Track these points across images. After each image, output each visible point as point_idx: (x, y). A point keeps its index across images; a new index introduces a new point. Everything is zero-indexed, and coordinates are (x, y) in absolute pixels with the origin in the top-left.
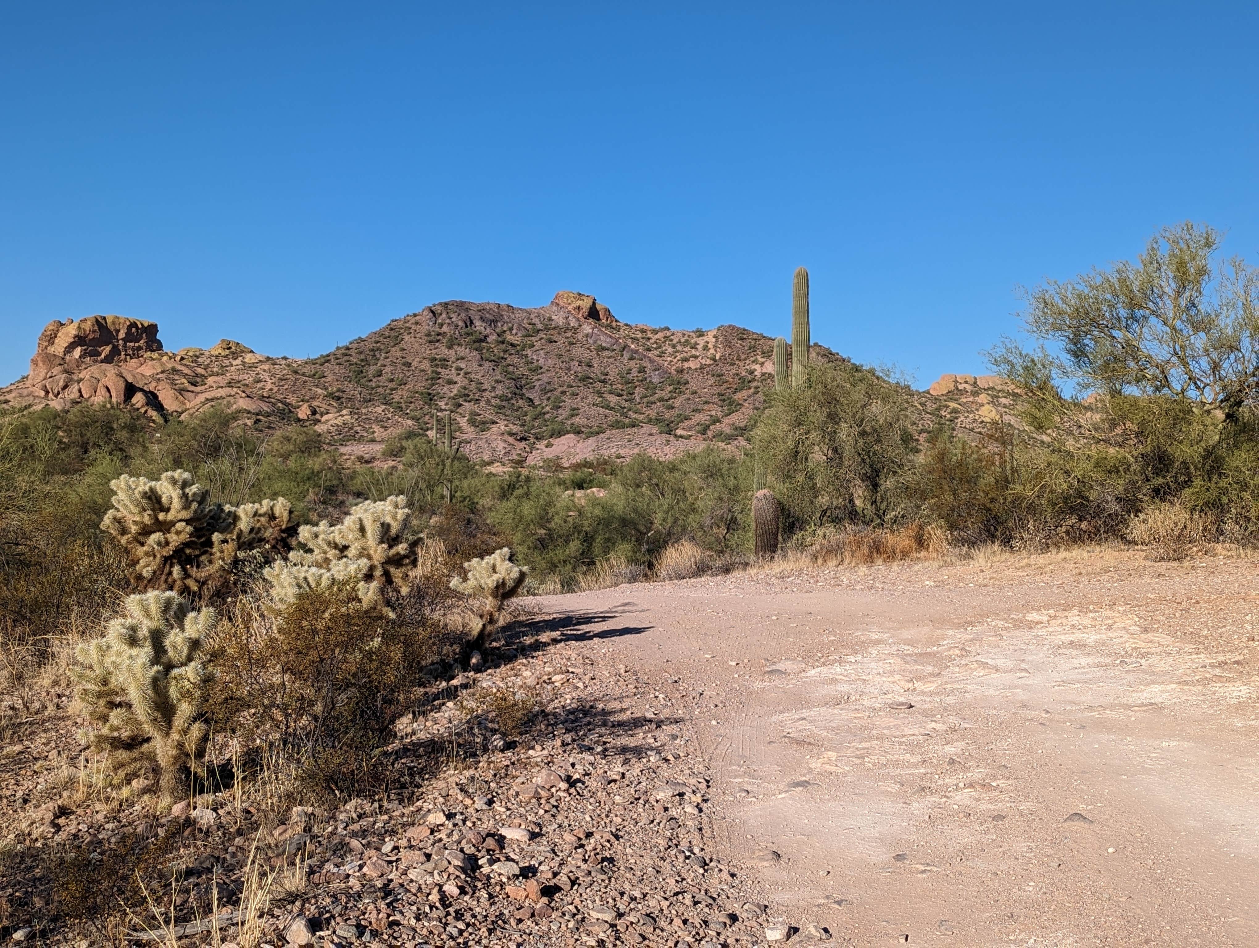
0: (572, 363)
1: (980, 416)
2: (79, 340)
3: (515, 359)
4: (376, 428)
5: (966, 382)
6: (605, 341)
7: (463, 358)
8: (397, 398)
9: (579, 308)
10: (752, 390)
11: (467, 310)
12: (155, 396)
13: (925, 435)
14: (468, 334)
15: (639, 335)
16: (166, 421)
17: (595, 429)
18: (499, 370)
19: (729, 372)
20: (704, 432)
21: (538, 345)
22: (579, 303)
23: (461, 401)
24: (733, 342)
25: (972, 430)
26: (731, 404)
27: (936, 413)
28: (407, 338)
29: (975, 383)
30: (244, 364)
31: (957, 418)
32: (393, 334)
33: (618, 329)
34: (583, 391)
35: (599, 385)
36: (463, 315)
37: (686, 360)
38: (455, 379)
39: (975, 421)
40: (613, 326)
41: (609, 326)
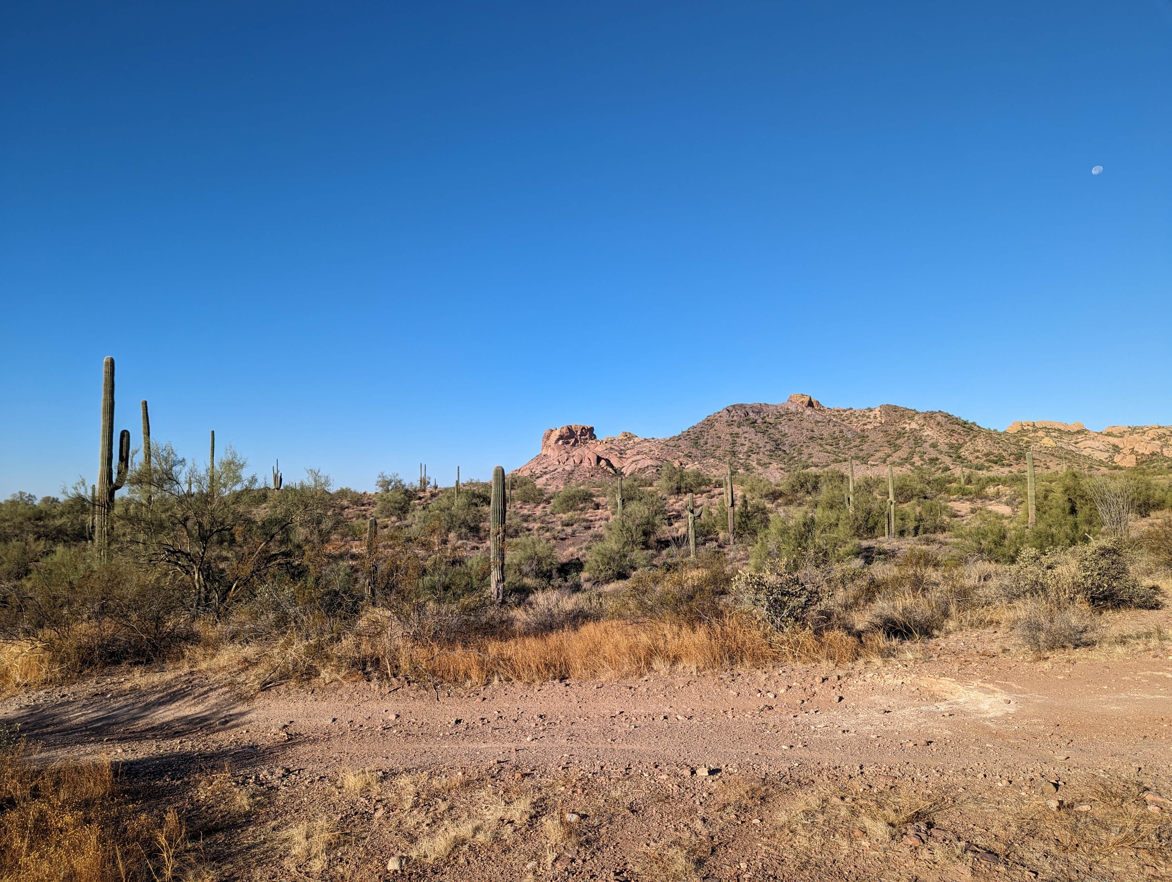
0: (803, 431)
1: (1044, 444)
2: (561, 437)
3: (772, 431)
4: (713, 470)
5: (1028, 425)
6: (819, 418)
7: (746, 432)
8: (718, 455)
9: (803, 402)
10: (906, 438)
11: (745, 408)
12: (609, 461)
13: (1013, 456)
14: (747, 420)
15: (837, 413)
16: (616, 472)
17: (824, 464)
18: (766, 437)
19: (891, 430)
20: (885, 462)
21: (783, 424)
22: (803, 399)
23: (750, 453)
24: (891, 413)
25: (1040, 452)
26: (895, 446)
27: (1017, 444)
28: (716, 424)
29: (1034, 425)
30: (634, 442)
31: (1030, 446)
32: (709, 423)
33: (824, 411)
34: (812, 445)
35: (820, 441)
36: (743, 410)
37: (865, 424)
38: (745, 443)
39: (1041, 447)
40: (821, 410)
41: (820, 410)
